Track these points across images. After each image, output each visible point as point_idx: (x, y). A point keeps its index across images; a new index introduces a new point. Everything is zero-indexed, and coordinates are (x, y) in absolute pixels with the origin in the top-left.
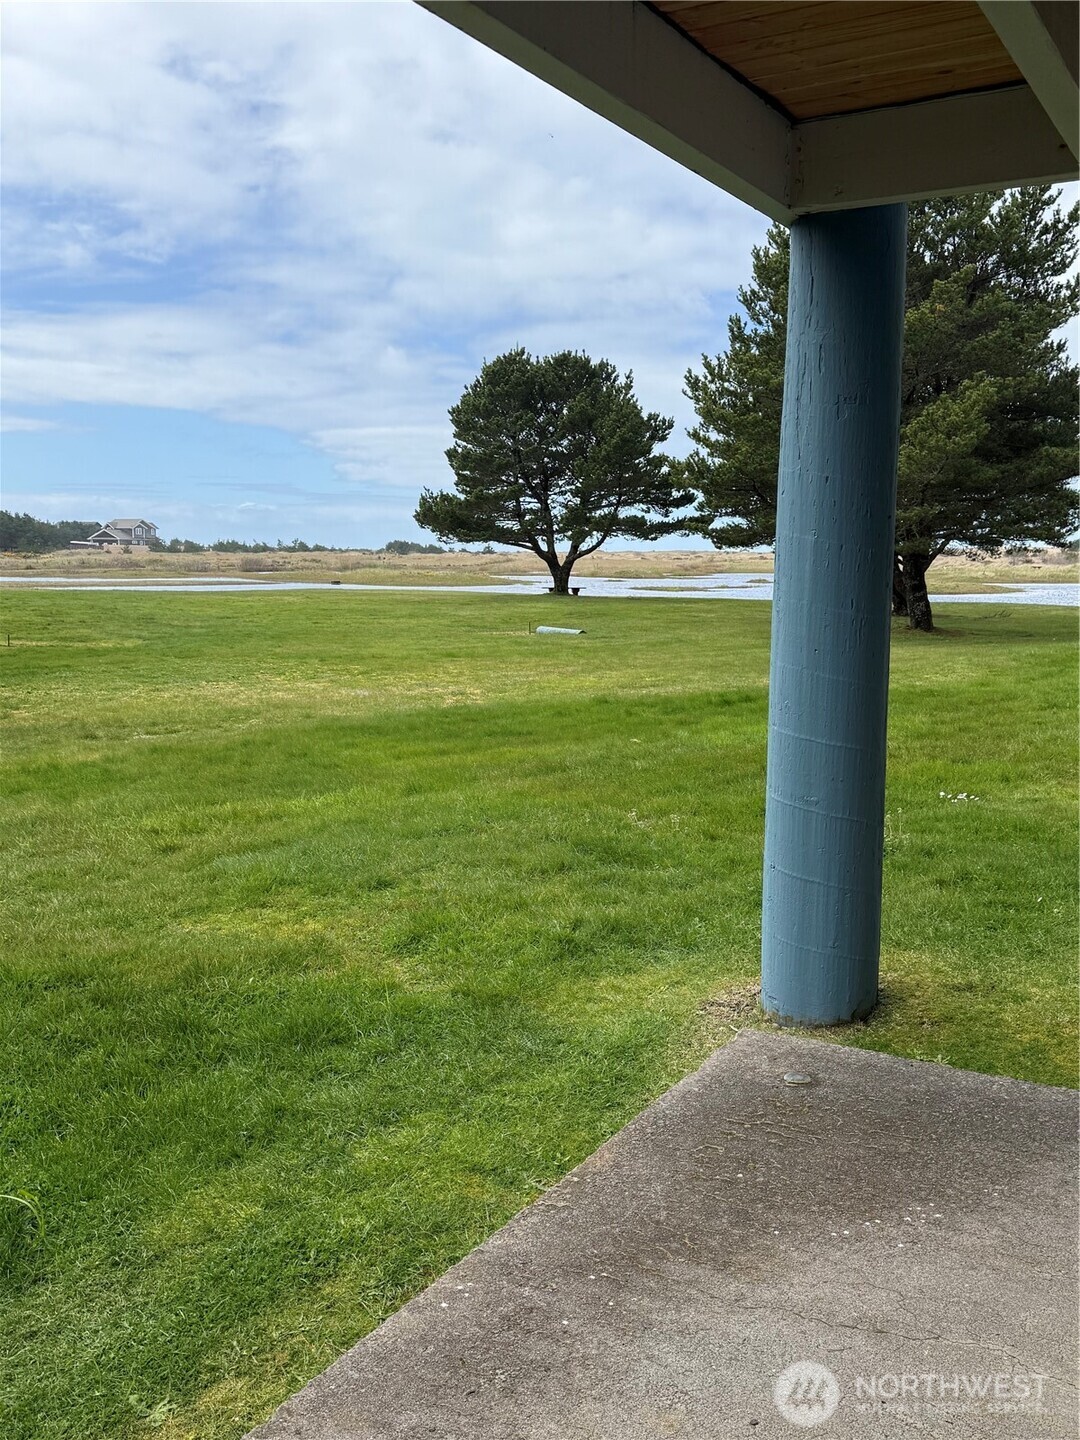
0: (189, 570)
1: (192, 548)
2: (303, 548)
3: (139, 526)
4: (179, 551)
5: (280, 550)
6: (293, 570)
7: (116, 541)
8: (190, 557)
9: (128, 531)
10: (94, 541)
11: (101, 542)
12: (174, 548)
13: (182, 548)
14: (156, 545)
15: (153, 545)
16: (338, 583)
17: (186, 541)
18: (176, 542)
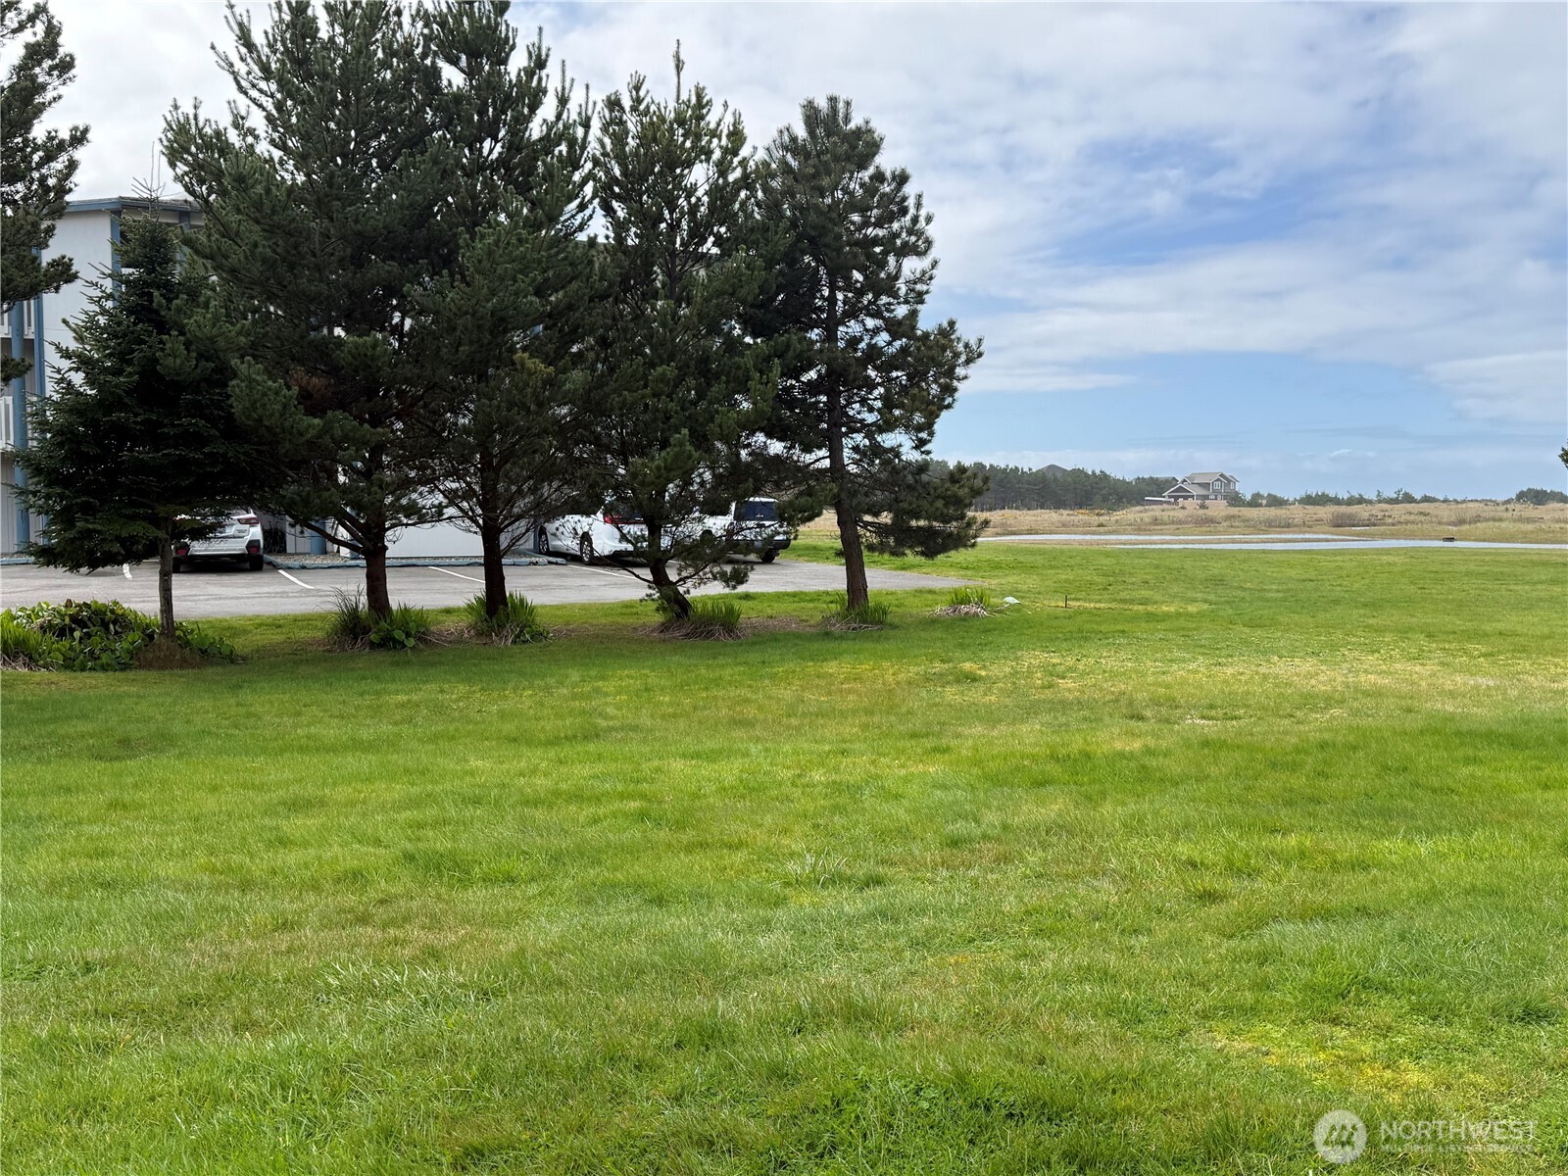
0: (1270, 525)
1: (1276, 502)
2: (1409, 499)
3: (1218, 480)
4: (1260, 505)
5: (1380, 502)
6: (1393, 525)
7: (1192, 497)
8: (1273, 512)
9: (1206, 486)
10: (1170, 497)
11: (1176, 498)
12: (1255, 502)
13: (1264, 502)
14: (1235, 500)
15: (1233, 499)
16: (1451, 539)
17: (1269, 495)
18: (1257, 496)
